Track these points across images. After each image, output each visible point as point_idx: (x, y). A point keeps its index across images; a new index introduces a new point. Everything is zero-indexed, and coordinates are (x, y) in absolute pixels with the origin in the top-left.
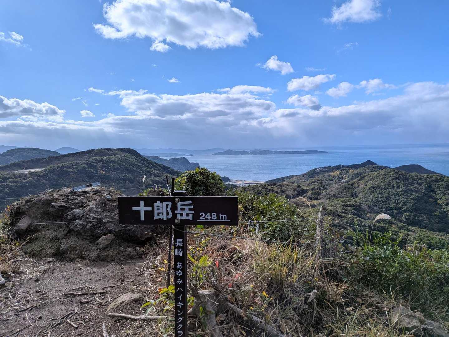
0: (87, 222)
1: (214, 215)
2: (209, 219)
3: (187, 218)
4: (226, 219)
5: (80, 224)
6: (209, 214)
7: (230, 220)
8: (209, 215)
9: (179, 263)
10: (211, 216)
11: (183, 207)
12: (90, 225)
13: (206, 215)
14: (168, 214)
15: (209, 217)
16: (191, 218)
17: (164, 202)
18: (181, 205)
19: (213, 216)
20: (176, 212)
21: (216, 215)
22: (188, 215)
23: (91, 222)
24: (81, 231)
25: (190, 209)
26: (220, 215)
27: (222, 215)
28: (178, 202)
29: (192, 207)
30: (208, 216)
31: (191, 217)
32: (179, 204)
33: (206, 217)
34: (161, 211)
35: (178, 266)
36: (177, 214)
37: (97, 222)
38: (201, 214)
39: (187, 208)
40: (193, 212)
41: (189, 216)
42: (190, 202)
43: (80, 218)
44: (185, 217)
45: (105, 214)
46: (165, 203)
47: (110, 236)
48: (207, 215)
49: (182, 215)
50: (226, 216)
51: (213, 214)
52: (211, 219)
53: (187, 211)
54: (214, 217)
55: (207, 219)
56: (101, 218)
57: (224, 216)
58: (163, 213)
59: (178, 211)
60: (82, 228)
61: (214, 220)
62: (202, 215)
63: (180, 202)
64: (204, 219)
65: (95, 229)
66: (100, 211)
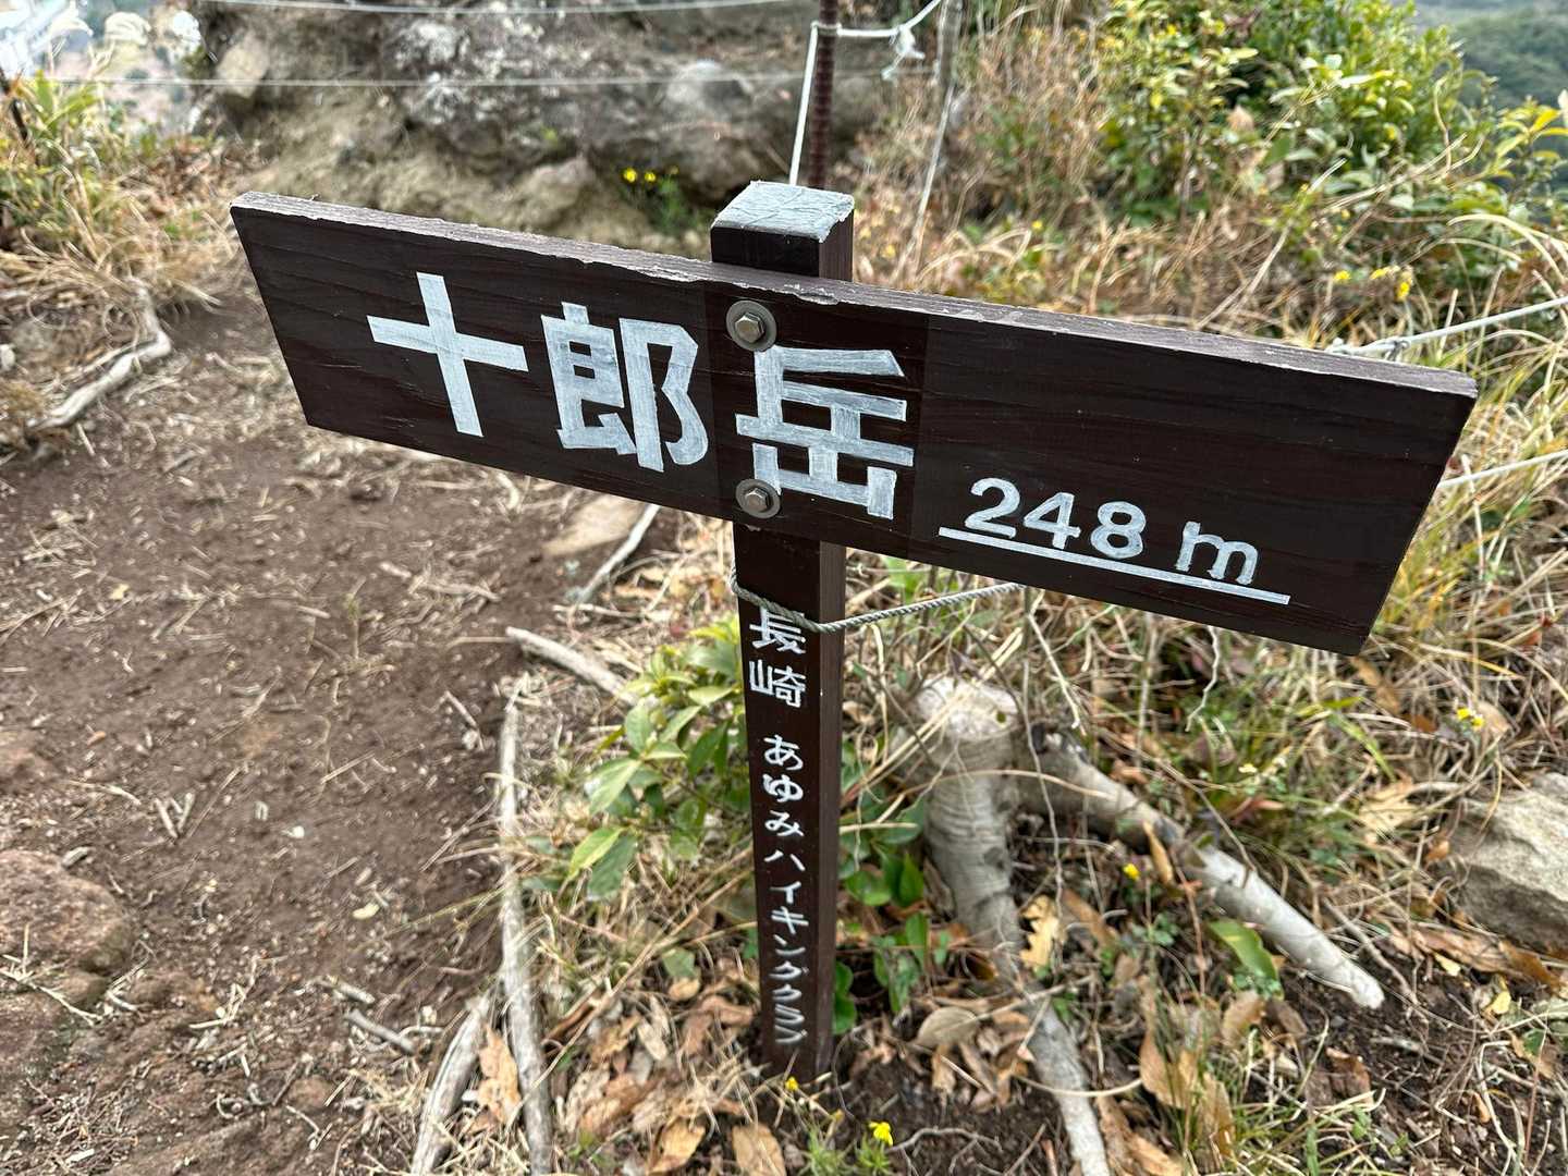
0: (472, 92)
1: (1121, 519)
2: (1059, 541)
3: (846, 493)
4: (1247, 575)
5: (446, 101)
6: (1064, 501)
7: (1284, 599)
8: (1065, 514)
9: (779, 741)
10: (1085, 518)
11: (812, 395)
12: (487, 104)
13: (1028, 503)
14: (669, 427)
15: (1062, 531)
16: (877, 495)
17: (626, 325)
18: (791, 376)
19: (1108, 527)
20: (744, 425)
21: (1139, 519)
22: (852, 470)
23: (489, 91)
24: (453, 137)
25: (872, 428)
26: (1192, 535)
27: (1215, 540)
28: (761, 341)
29: (898, 410)
30: (1052, 517)
31: (880, 496)
32: (769, 364)
33: (1032, 520)
34: (605, 389)
35: (777, 750)
36: (750, 441)
37: (519, 90)
38: (980, 488)
39: (847, 409)
40: (905, 457)
41: (863, 480)
42: (883, 361)
43: (443, 68)
44: (822, 479)
45: (550, 51)
46: (639, 335)
47: (572, 172)
48: (1047, 507)
49: (794, 459)
50: (1251, 552)
51: (1106, 512)
52: (1078, 545)
53: (844, 435)
54: (1118, 541)
55: (1045, 539)
56: (533, 75)
57: (1225, 549)
58: (626, 415)
59: (763, 423)
60: (456, 118)
61: (1115, 561)
62: (994, 497)
63: (780, 341)
64: (1012, 532)
65: (512, 125)
66: (527, 38)
